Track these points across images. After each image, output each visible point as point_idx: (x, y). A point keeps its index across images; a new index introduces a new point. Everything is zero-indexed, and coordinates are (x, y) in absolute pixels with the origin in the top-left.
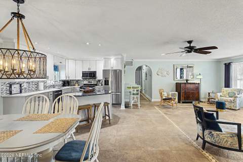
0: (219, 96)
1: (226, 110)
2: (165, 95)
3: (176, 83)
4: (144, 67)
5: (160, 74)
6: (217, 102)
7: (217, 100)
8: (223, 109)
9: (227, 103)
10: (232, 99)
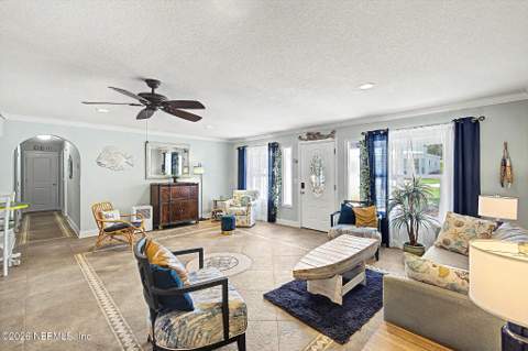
0: (228, 206)
1: (237, 230)
2: (115, 217)
3: (152, 186)
4: (68, 146)
5: (106, 163)
6: (223, 219)
7: (224, 214)
8: (232, 229)
9: (237, 218)
10: (244, 209)
